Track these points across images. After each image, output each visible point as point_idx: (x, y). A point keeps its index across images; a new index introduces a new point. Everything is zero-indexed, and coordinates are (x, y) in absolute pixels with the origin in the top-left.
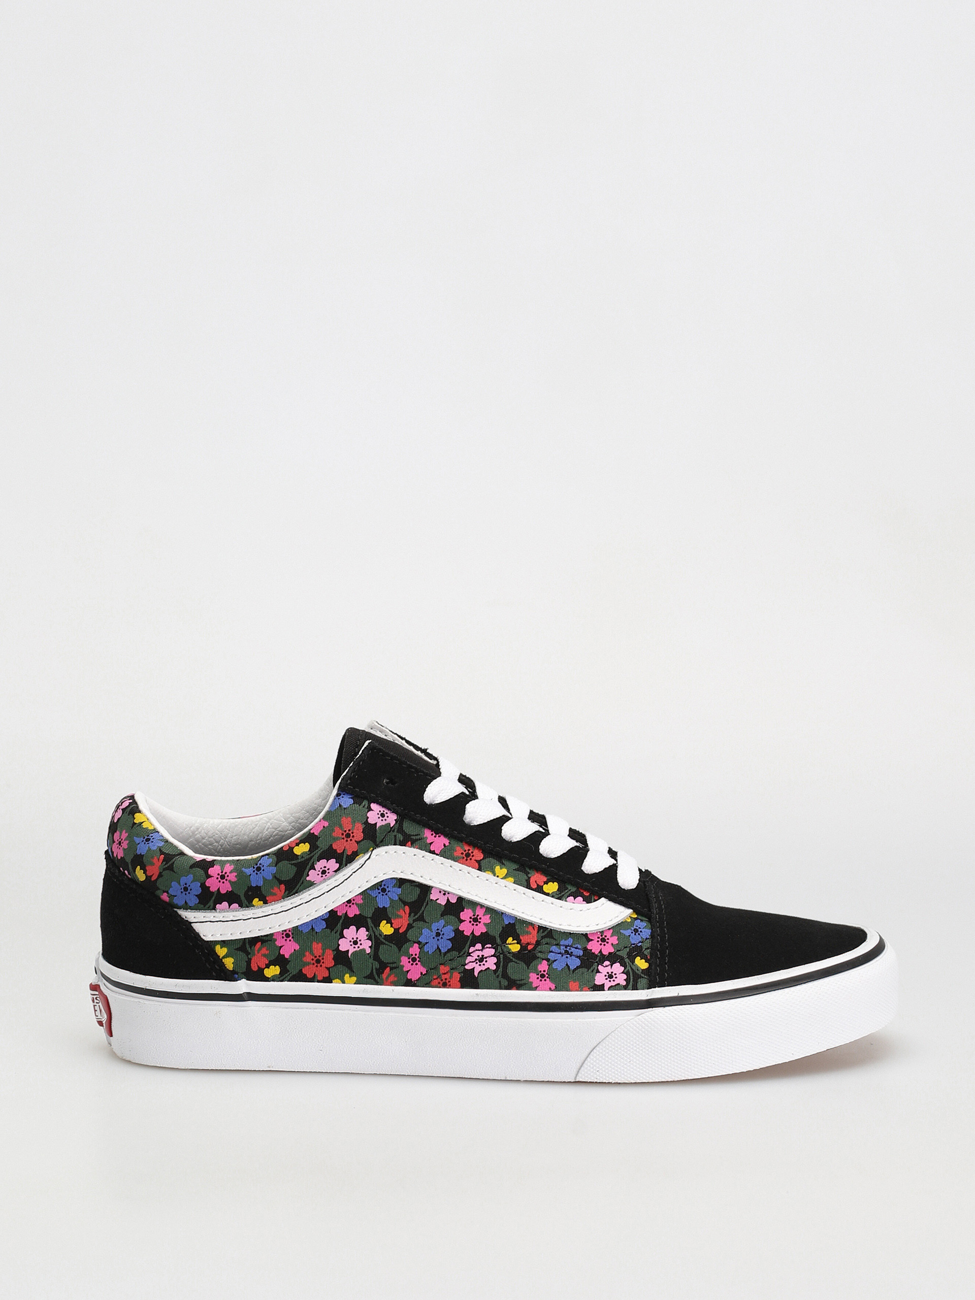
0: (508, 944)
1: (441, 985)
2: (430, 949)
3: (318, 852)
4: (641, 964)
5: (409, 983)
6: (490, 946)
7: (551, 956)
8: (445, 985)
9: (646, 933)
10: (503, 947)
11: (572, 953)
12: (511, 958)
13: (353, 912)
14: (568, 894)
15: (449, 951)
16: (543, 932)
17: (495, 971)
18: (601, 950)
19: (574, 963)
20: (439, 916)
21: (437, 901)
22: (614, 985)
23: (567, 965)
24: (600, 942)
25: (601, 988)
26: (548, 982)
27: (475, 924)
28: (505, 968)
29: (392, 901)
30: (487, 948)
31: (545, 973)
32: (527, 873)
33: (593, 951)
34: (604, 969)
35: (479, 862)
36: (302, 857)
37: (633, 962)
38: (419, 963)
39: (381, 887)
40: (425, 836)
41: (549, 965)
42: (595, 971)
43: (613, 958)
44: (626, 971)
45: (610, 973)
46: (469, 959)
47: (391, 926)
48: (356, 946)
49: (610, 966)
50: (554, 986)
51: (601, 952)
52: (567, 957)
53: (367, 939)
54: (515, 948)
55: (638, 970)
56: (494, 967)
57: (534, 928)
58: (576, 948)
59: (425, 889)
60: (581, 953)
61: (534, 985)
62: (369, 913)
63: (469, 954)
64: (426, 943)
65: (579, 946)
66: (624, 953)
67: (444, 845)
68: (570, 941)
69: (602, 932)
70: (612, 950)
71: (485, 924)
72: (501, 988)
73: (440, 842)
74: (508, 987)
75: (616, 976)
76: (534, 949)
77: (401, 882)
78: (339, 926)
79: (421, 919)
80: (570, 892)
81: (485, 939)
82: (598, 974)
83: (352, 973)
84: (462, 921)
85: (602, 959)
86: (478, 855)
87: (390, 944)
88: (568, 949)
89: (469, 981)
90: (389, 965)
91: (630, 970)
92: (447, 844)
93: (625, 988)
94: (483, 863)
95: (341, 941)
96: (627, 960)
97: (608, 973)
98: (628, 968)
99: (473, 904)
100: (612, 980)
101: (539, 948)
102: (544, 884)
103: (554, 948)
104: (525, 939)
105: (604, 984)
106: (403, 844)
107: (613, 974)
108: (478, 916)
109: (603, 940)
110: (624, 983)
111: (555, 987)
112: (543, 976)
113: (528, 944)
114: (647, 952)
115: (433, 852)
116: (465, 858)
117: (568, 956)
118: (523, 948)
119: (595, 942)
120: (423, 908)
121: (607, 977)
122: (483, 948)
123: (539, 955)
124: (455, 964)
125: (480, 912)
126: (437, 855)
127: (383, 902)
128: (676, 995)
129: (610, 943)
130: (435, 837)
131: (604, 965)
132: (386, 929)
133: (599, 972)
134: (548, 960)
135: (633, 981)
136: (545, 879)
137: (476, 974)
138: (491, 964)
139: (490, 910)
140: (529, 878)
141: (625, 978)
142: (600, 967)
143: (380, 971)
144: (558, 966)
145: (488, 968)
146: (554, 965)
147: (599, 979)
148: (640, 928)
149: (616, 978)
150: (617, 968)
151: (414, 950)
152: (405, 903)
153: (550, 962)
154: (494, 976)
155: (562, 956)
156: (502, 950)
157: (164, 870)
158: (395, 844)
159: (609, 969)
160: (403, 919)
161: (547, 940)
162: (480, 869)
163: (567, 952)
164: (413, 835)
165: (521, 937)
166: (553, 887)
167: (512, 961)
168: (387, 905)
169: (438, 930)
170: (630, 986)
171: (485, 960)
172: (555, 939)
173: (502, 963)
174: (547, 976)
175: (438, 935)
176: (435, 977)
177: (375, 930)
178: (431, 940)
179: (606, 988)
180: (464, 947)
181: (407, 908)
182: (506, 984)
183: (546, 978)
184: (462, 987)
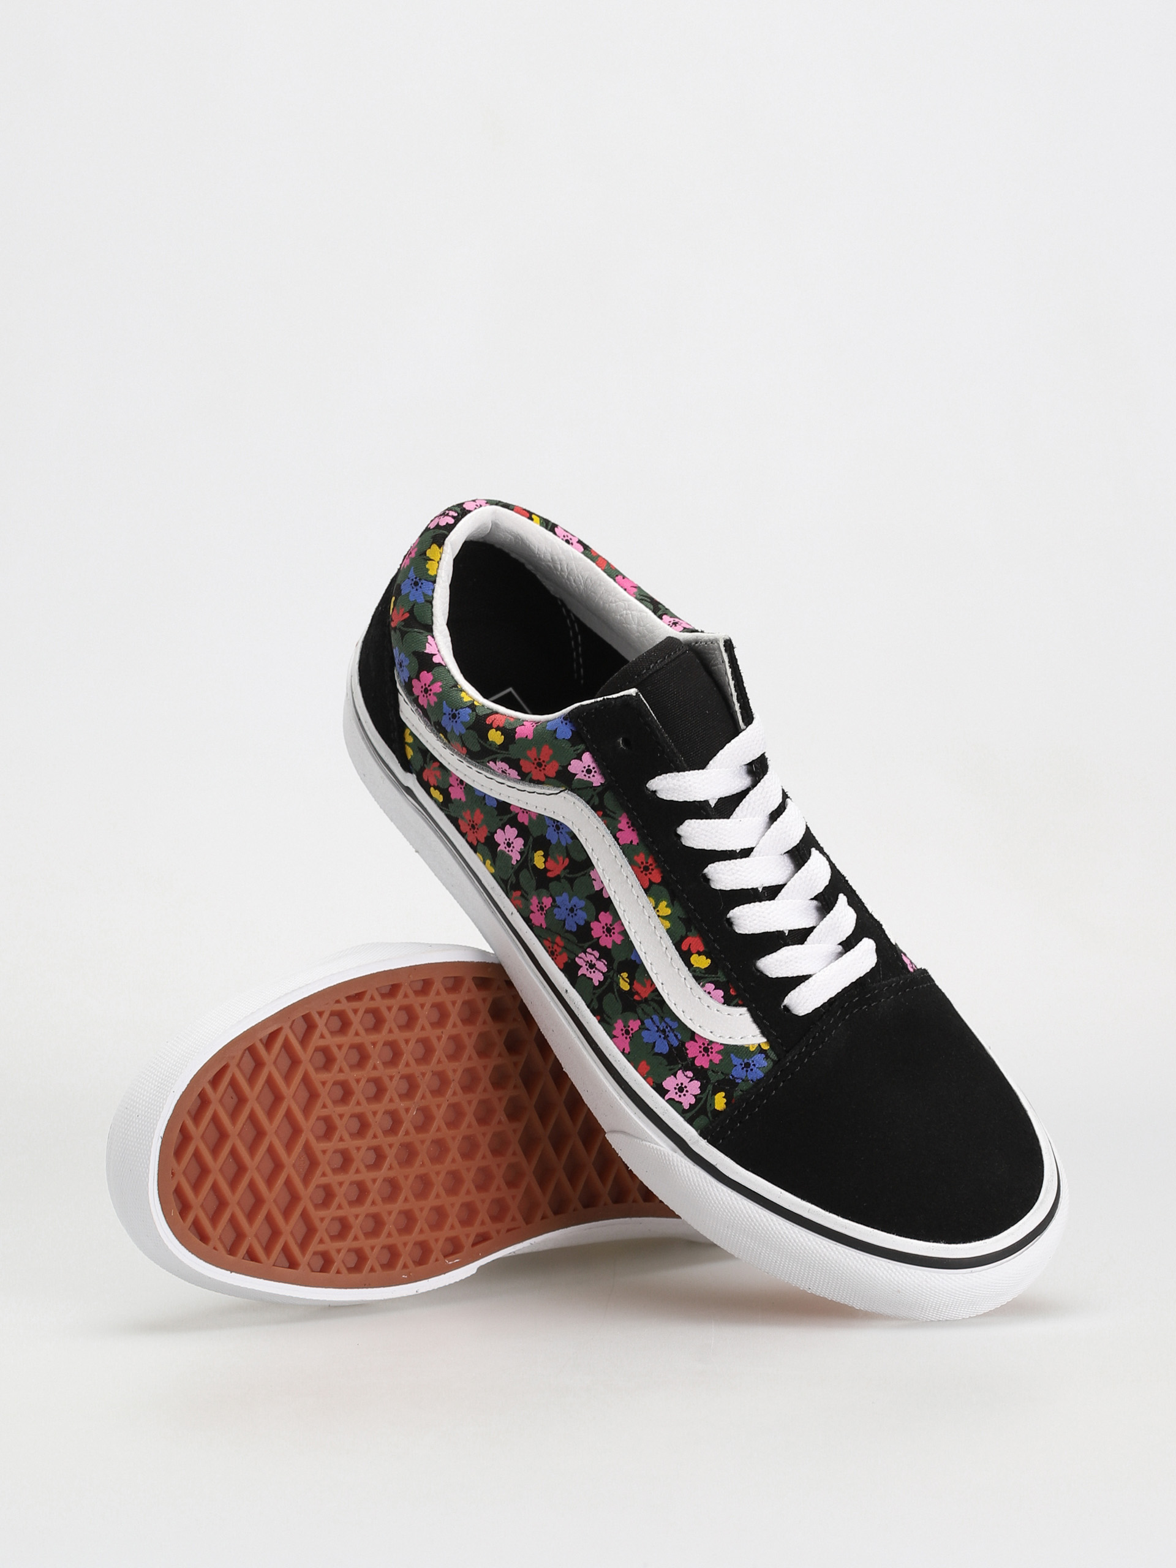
0: (622, 976)
1: (550, 950)
2: (560, 914)
3: (505, 754)
4: (720, 1102)
5: (528, 920)
6: (606, 963)
7: (648, 1022)
8: (552, 954)
9: (757, 1074)
10: (615, 975)
11: (668, 1036)
12: (615, 990)
13: (523, 820)
14: (713, 979)
15: (571, 932)
16: (655, 997)
17: (595, 987)
18: (695, 1057)
19: (662, 1047)
20: (586, 895)
21: (594, 882)
22: (677, 1100)
23: (655, 1043)
24: (702, 1049)
25: (662, 1092)
26: (626, 1043)
27: (606, 933)
28: (605, 993)
29: (559, 842)
30: (603, 962)
31: (631, 1032)
32: (688, 930)
33: (688, 1051)
34: (682, 1077)
35: (651, 883)
37: (714, 1093)
38: (544, 915)
39: (556, 825)
40: (620, 819)
41: (640, 1028)
42: (672, 1072)
43: (700, 1074)
44: (698, 1096)
45: (683, 1086)
46: (582, 955)
47: (545, 862)
48: (508, 849)
49: (690, 1079)
50: (629, 1050)
51: (694, 1058)
52: (660, 1036)
53: (519, 852)
54: (625, 985)
55: (710, 1105)
56: (596, 983)
57: (652, 985)
58: (676, 1036)
59: (588, 864)
60: (676, 1043)
61: (614, 1033)
62: (536, 833)
63: (585, 952)
64: (559, 907)
65: (680, 1037)
66: (714, 1078)
67: (632, 842)
68: (675, 1025)
69: (711, 1042)
70: (706, 1066)
71: (614, 942)
72: (588, 1006)
73: (630, 836)
74: (594, 1012)
75: (686, 1094)
76: (639, 1002)
77: (574, 837)
78: (505, 819)
79: (571, 881)
80: (715, 979)
81: (605, 954)
82: (672, 1076)
83: (493, 864)
84: (597, 920)
85: (689, 1066)
86: (656, 877)
87: (534, 876)
88: (667, 1030)
89: (570, 970)
90: (523, 890)
91: (704, 1099)
92: (635, 843)
93: (683, 1112)
94: (654, 887)
95: (500, 832)
96: (710, 1087)
97: (682, 1084)
98: (704, 1096)
99: (616, 917)
100: (679, 1094)
101: (643, 1005)
102: (696, 953)
103: (656, 1018)
104: (637, 986)
105: (669, 1091)
106: (595, 808)
107: (685, 1089)
108: (614, 929)
109: (706, 1050)
110: (686, 1107)
111: (629, 1053)
112: (627, 1032)
113: (637, 993)
114: (737, 1093)
115: (617, 839)
116: (642, 869)
117: (663, 1036)
118: (631, 992)
119: (697, 1045)
120: (580, 874)
121: (678, 1087)
122: (599, 959)
123: (639, 1011)
124: (569, 947)
125: (617, 928)
126: (619, 844)
127: (551, 835)
129: (710, 1058)
130: (629, 827)
131: (686, 1073)
132: (539, 860)
133: (675, 1077)
134: (643, 1023)
135: (696, 1112)
136: (702, 949)
137: (580, 973)
138: (597, 978)
139: (625, 935)
140: (686, 936)
141: (692, 1103)
142: (680, 1073)
143: (514, 887)
144: (648, 1037)
145: (592, 979)
146: (644, 1033)
147: (669, 1083)
148: (754, 1065)
149: (685, 1095)
150: (695, 1087)
151: (547, 901)
152: (567, 856)
153: (643, 1027)
154: (592, 990)
155: (657, 1031)
156: (613, 975)
158: (588, 803)
159: (685, 1081)
160: (557, 867)
161: (656, 1006)
162: (647, 891)
163: (664, 1031)
164: (609, 810)
165: (635, 982)
166: (701, 962)
167: (614, 993)
168: (554, 842)
169: (575, 906)
170: (690, 1115)
171: (594, 969)
172: (663, 1011)
173: (605, 987)
174: (631, 1035)
175: (572, 910)
176: (550, 939)
177: (530, 851)
178: (563, 908)
179: (667, 1097)
180: (584, 942)
181: (567, 861)
182: (596, 1007)
183: (628, 1037)
184: (561, 970)
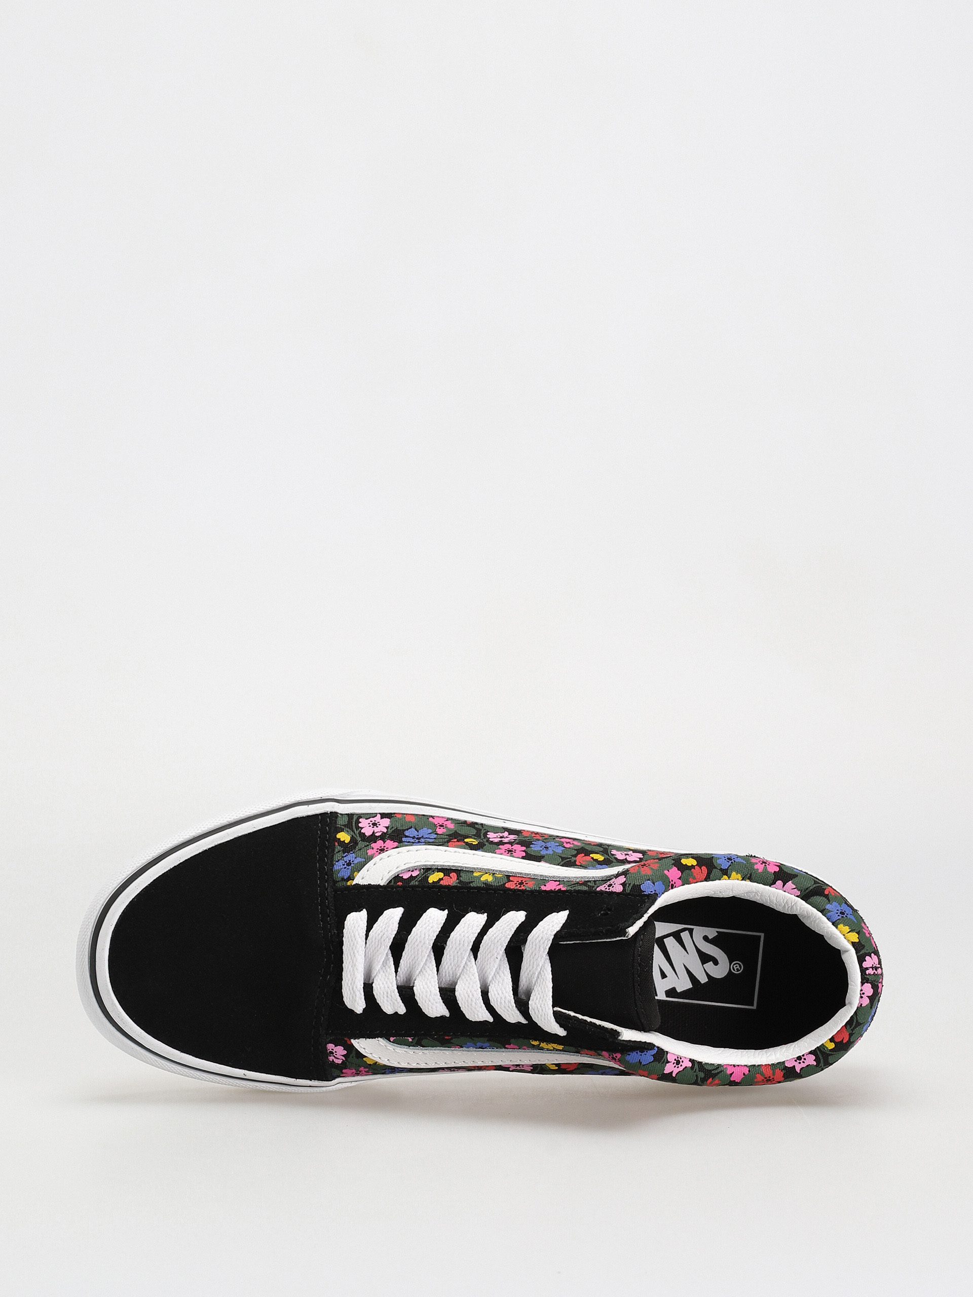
1: (540, 834)
9: (338, 866)
11: (413, 839)
12: (473, 836)
14: (418, 877)
19: (410, 832)
24: (384, 847)
25: (384, 816)
28: (478, 832)
32: (460, 882)
33: (392, 841)
37: (352, 838)
40: (566, 887)
44: (360, 829)
45: (375, 827)
46: (515, 838)
47: (592, 857)
48: (627, 855)
50: (430, 819)
55: (348, 831)
57: (454, 847)
58: (408, 842)
60: (404, 839)
61: (450, 821)
65: (406, 844)
66: (361, 844)
67: (545, 885)
69: (382, 853)
70: (373, 845)
73: (550, 887)
76: (452, 839)
80: (416, 879)
82: (387, 826)
86: (511, 885)
91: (355, 831)
92: (543, 886)
93: (360, 816)
94: (505, 880)
96: (359, 839)
97: (377, 827)
98: (357, 832)
102: (442, 878)
104: (463, 842)
105: (381, 819)
106: (585, 881)
107: (372, 826)
109: (381, 849)
110: (361, 820)
113: (458, 841)
114: (338, 848)
115: (556, 880)
116: (523, 881)
117: (416, 837)
118: (462, 839)
119: (390, 845)
121: (378, 824)
123: (446, 836)
126: (552, 880)
129: (375, 849)
130: (555, 889)
133: (386, 827)
134: (437, 833)
135: (352, 823)
136: (441, 883)
137: (505, 832)
138: (492, 835)
142: (385, 831)
144: (426, 831)
146: (430, 831)
147: (386, 822)
148: (345, 868)
149: (369, 824)
150: (368, 831)
153: (434, 833)
155: (422, 836)
159: (376, 830)
162: (508, 876)
163: (418, 839)
164: (577, 886)
166: (433, 878)
169: (547, 850)
170: (355, 818)
171: (498, 837)
173: (482, 834)
174: (437, 825)
175: (547, 848)
176: (546, 836)
177: (608, 857)
178: (553, 847)
179: (379, 816)
180: (520, 842)
181: (577, 862)
182: (477, 825)
184: (521, 830)
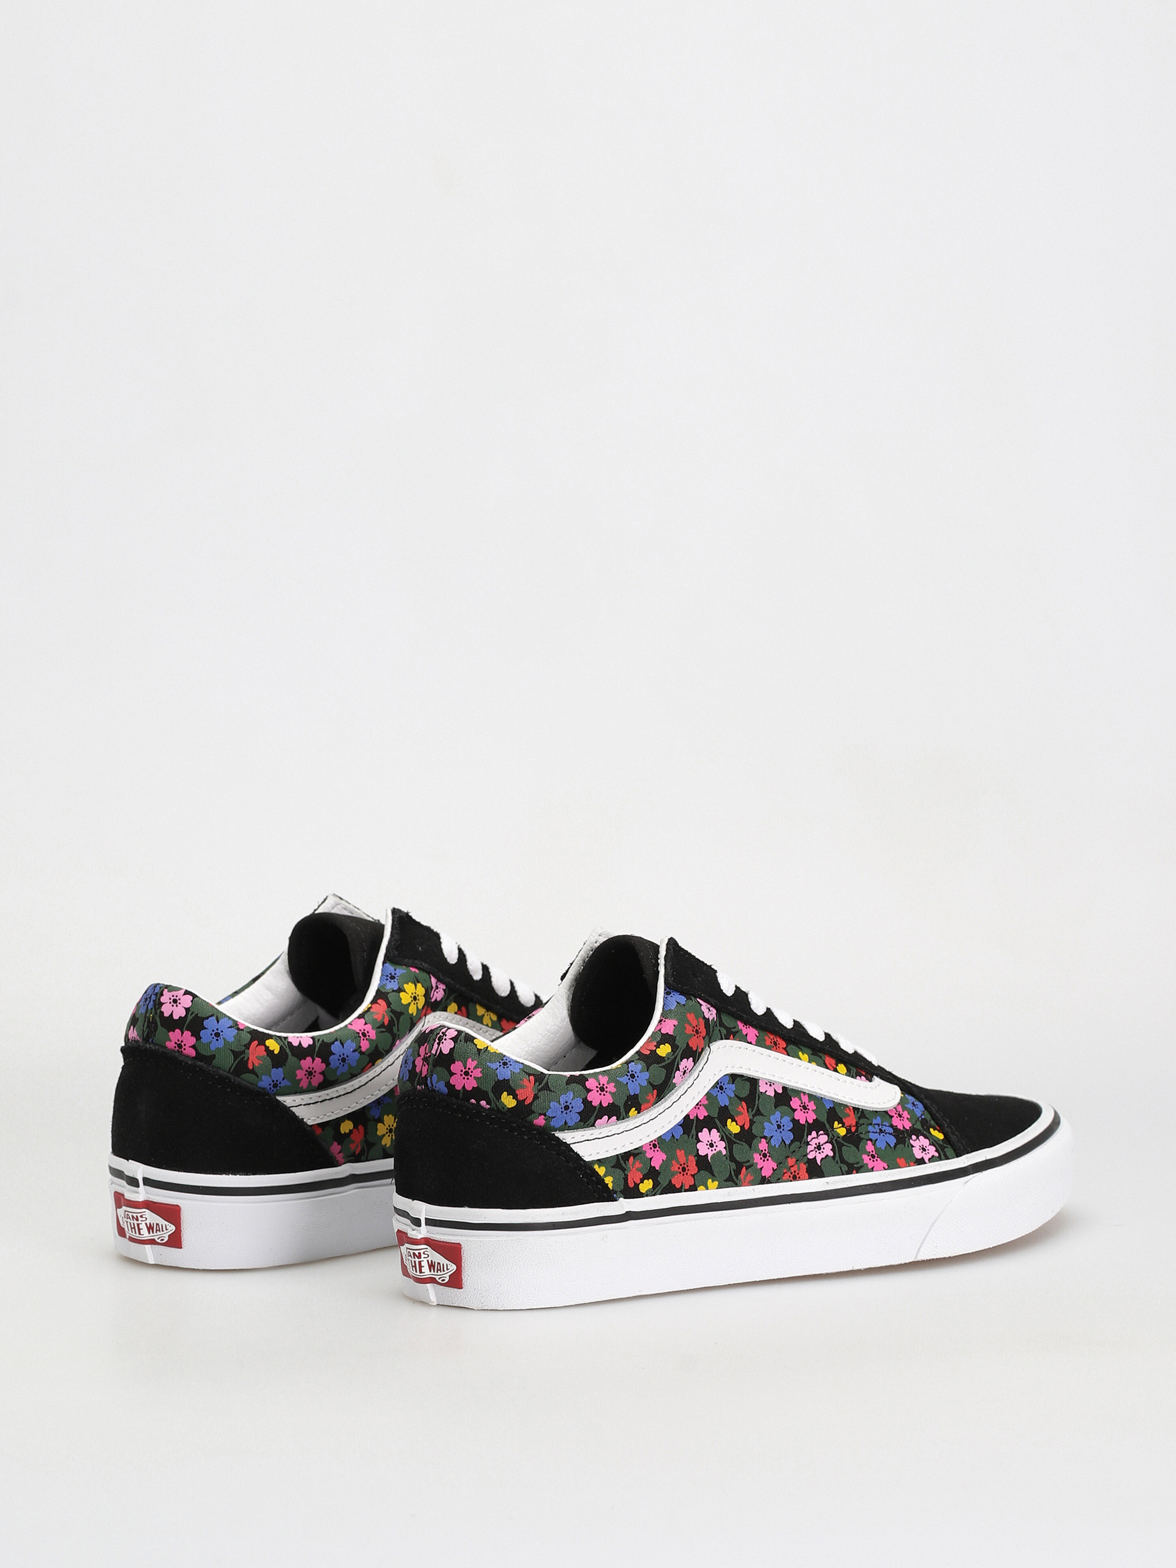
0: (836, 1128)
1: (791, 1179)
2: (776, 1142)
3: (679, 1052)
4: (937, 1134)
5: (764, 1181)
6: (823, 1132)
7: (871, 1136)
8: (795, 1178)
9: (920, 1105)
10: (832, 1132)
11: (885, 1130)
12: (842, 1142)
13: (702, 1114)
14: (854, 1074)
15: (792, 1141)
16: (858, 1113)
17: (834, 1157)
18: (903, 1125)
21: (767, 1093)
22: (930, 1157)
23: (886, 1142)
25: (921, 1162)
26: (880, 1163)
27: (806, 1111)
28: (840, 1151)
29: (730, 1098)
30: (821, 1134)
31: (874, 1153)
32: (820, 1057)
35: (785, 1049)
36: (668, 1058)
37: (930, 1133)
38: (770, 1159)
39: (719, 1086)
40: (740, 1028)
41: (874, 1145)
42: (910, 1146)
44: (931, 1143)
45: (922, 1147)
46: (810, 1148)
47: (737, 1124)
48: (713, 1149)
49: (917, 1139)
50: (886, 1165)
51: (904, 1127)
52: (884, 1135)
53: (721, 1140)
54: (842, 1132)
55: (940, 1142)
56: (831, 1154)
57: (850, 1110)
59: (753, 1082)
61: (870, 1167)
62: (715, 1114)
63: (808, 1143)
64: (772, 1137)
66: (919, 1126)
67: (756, 1036)
68: (878, 1119)
70: (910, 1125)
71: (813, 1111)
72: (843, 1174)
73: (751, 1032)
74: (849, 1172)
75: (927, 1148)
76: (857, 1130)
77: (734, 1077)
78: (693, 1131)
79: (758, 1113)
80: (855, 1072)
81: (816, 1126)
83: (714, 1177)
84: (794, 1110)
85: (908, 1134)
87: (741, 1142)
88: (881, 1127)
89: (815, 1171)
90: (744, 1164)
92: (757, 1034)
93: (940, 1159)
94: (788, 1050)
95: (699, 1145)
96: (925, 1133)
97: (920, 1146)
98: (931, 1140)
99: (798, 1093)
100: (926, 1152)
101: (859, 1129)
102: (837, 1065)
103: (870, 1128)
105: (923, 1157)
106: (727, 1038)
107: (924, 1147)
108: (805, 1103)
110: (936, 1154)
112: (873, 1156)
114: (933, 1123)
115: (751, 1044)
116: (775, 1047)
118: (848, 1130)
120: (757, 1103)
121: (921, 1150)
122: (818, 1136)
123: (862, 1136)
124: (799, 1154)
125: (805, 1099)
126: (754, 1045)
127: (724, 1101)
128: (985, 1159)
129: (905, 1118)
130: (746, 1028)
132: (733, 1128)
133: (914, 1147)
135: (942, 1151)
136: (834, 1061)
137: (819, 1163)
138: (828, 1150)
139: (812, 1097)
140: (824, 1061)
141: (935, 1149)
142: (912, 1142)
143: (738, 1172)
144: (881, 1144)
145: (827, 1155)
148: (914, 1102)
149: (928, 1150)
150: (924, 1141)
151: (763, 1145)
152: (741, 1099)
154: (834, 1162)
156: (833, 1135)
157: (540, 1090)
158: (722, 1039)
159: (918, 1143)
160: (745, 1117)
161: (863, 1120)
162: (789, 1055)
163: (881, 1130)
164: (733, 1028)
165: (844, 1120)
166: (841, 1067)
167: (844, 1145)
168: (727, 1103)
169: (777, 1122)
170: (943, 1156)
171: (822, 1147)
172: (868, 1119)
173: (837, 1150)
174: (876, 1155)
175: (779, 1127)
176: (785, 1171)
177: (724, 1129)
178: (774, 1134)
179: (927, 1161)
180: (803, 1137)
181: (744, 1104)
182: (847, 1169)
183: (876, 1158)
184: (810, 1178)
